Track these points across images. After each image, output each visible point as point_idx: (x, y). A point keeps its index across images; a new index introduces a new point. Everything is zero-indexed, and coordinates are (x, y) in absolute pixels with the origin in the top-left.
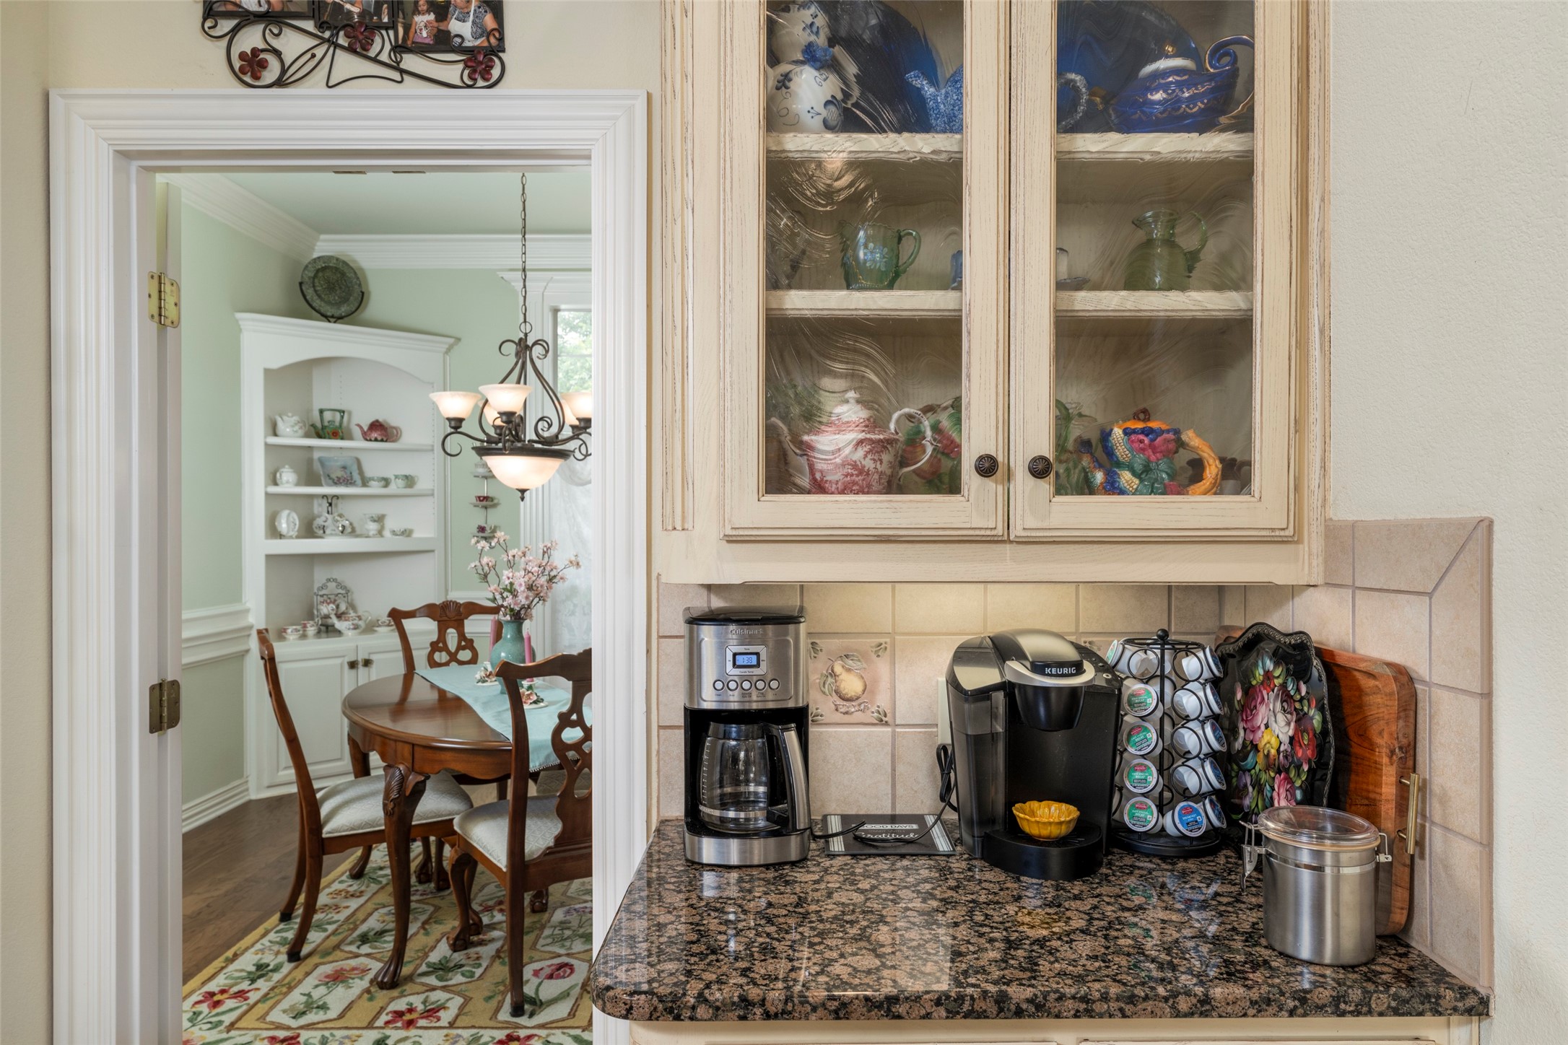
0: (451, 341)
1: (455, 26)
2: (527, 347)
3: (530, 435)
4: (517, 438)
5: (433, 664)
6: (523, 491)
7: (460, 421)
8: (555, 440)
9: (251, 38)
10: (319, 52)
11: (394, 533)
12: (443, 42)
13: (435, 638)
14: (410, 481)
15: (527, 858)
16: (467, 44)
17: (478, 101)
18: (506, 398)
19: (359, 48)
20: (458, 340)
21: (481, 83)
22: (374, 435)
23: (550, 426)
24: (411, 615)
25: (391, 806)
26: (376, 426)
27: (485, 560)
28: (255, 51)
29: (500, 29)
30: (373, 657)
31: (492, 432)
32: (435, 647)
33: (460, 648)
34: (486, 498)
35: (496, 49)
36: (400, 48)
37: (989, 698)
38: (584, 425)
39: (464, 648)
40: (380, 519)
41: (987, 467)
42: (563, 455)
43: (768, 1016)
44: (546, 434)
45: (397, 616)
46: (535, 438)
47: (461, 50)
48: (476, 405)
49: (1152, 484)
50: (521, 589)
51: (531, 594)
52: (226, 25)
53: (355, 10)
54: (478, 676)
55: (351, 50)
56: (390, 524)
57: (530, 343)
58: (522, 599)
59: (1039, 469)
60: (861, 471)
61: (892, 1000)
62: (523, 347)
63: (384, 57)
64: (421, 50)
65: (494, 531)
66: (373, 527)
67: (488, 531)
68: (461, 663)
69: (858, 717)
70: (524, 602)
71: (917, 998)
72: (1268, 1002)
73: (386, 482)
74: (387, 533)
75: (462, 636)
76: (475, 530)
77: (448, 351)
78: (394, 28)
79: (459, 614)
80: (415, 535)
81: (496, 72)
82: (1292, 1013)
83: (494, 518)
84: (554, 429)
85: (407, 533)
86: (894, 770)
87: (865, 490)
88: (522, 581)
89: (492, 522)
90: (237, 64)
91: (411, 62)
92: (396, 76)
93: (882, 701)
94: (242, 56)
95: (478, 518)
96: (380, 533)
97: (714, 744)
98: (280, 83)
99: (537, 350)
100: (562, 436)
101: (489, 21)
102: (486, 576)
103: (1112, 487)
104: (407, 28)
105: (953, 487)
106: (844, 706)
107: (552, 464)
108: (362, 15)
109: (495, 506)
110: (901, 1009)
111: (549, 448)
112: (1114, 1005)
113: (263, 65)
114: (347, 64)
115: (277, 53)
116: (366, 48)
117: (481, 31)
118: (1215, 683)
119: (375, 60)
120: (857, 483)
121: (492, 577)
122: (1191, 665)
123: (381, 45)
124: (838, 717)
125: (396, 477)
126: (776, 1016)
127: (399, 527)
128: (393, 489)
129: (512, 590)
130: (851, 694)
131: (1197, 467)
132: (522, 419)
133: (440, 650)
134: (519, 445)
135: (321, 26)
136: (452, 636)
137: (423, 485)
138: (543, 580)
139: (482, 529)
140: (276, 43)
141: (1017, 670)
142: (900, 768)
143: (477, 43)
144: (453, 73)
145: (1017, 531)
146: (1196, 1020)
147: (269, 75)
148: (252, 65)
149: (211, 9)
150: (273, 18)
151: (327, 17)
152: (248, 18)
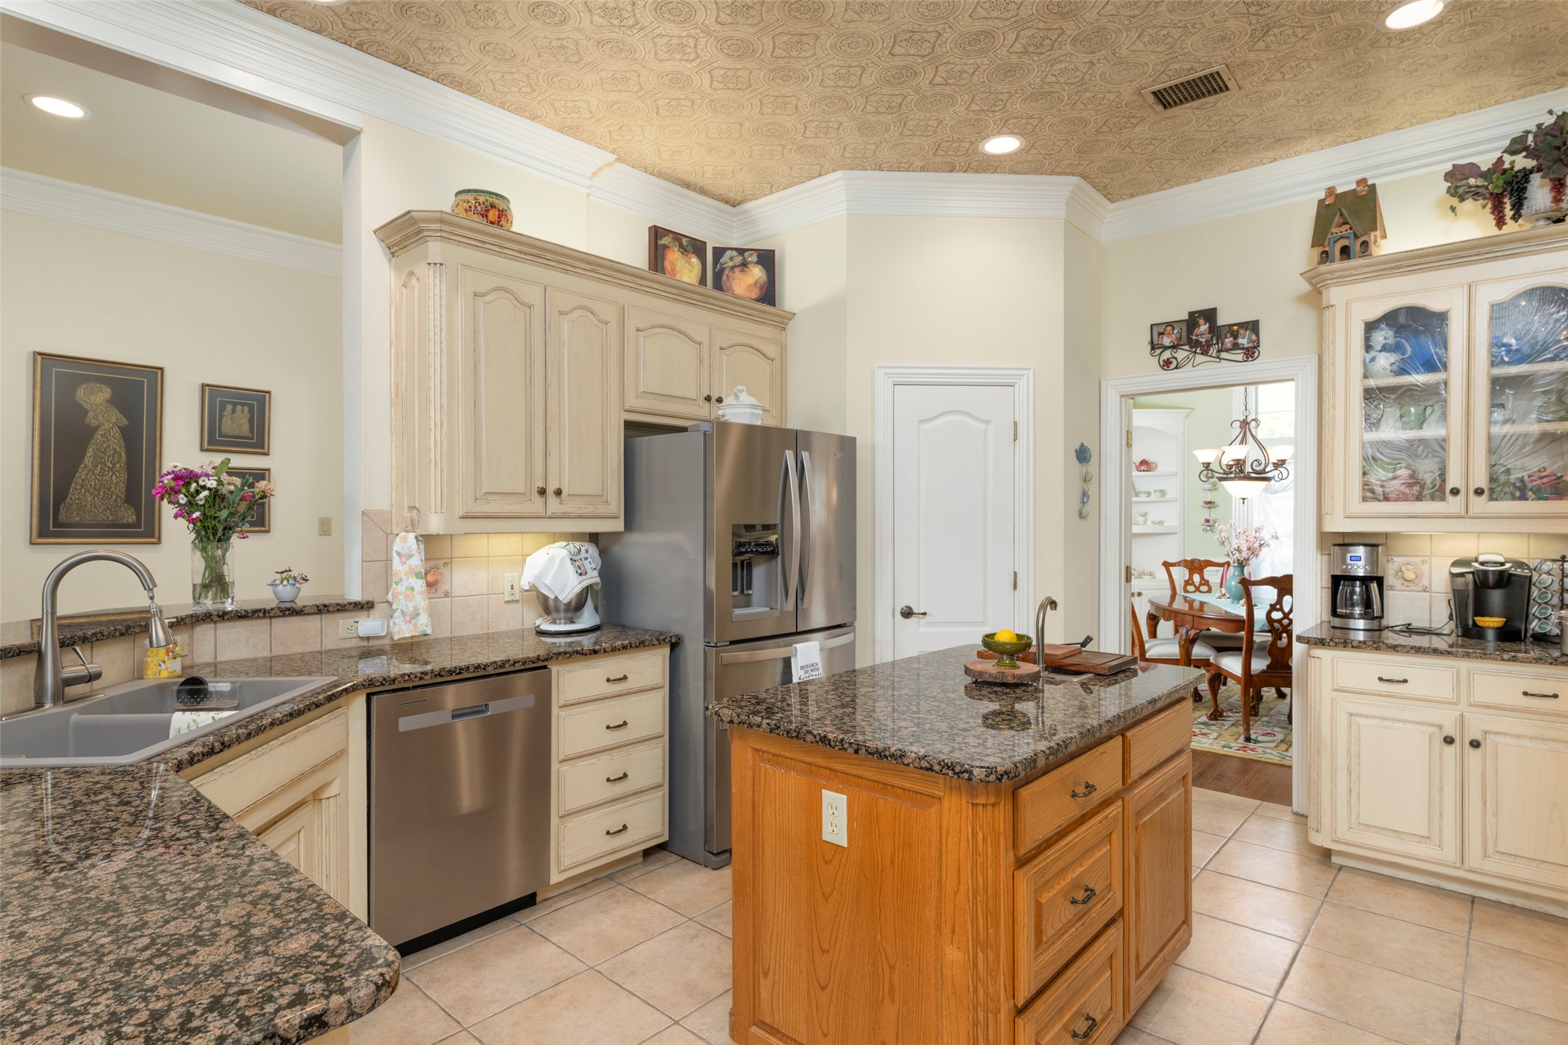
0: (1189, 410)
1: (1240, 341)
2: (1247, 423)
3: (1248, 469)
4: (1242, 471)
5: (1186, 591)
6: (1244, 499)
7: (1209, 464)
8: (1264, 471)
9: (1167, 354)
10: (1190, 356)
11: (1154, 523)
12: (1236, 346)
13: (1187, 578)
14: (1163, 493)
15: (1252, 673)
16: (1245, 346)
17: (1250, 366)
18: (1235, 452)
19: (1205, 353)
20: (1193, 409)
21: (1250, 359)
22: (1143, 468)
23: (1260, 464)
24: (1173, 565)
25: (1183, 642)
26: (1144, 462)
27: (1223, 535)
28: (1168, 359)
29: (1258, 340)
30: (1142, 591)
31: (1225, 468)
32: (1187, 583)
33: (1201, 584)
34: (1210, 502)
36: (1219, 351)
37: (1464, 576)
38: (1280, 464)
39: (1203, 585)
40: (1144, 515)
41: (1455, 492)
42: (1268, 479)
43: (1353, 647)
44: (1258, 469)
45: (1167, 565)
46: (1251, 470)
47: (1243, 349)
48: (1218, 456)
50: (1244, 548)
51: (1250, 552)
52: (1158, 351)
53: (1203, 340)
54: (1217, 596)
55: (1202, 354)
56: (1151, 518)
57: (1249, 421)
58: (1245, 555)
59: (1480, 492)
60: (1404, 493)
61: (1396, 646)
62: (1245, 424)
63: (1214, 355)
64: (1227, 350)
65: (1215, 522)
66: (1141, 519)
67: (1211, 522)
68: (1201, 592)
69: (1413, 588)
70: (1246, 556)
71: (1405, 646)
72: (1541, 659)
73: (1149, 494)
74: (1149, 523)
75: (1202, 578)
76: (1203, 522)
77: (1187, 416)
78: (1218, 343)
79: (1201, 566)
80: (1165, 524)
81: (1256, 355)
82: (1551, 664)
83: (1213, 514)
84: (1262, 467)
85: (1161, 523)
86: (1430, 610)
87: (1407, 500)
88: (1245, 545)
89: (1212, 518)
90: (1162, 364)
91: (1224, 355)
92: (1218, 360)
93: (1425, 582)
94: (1164, 361)
95: (1205, 514)
96: (1145, 523)
97: (1343, 588)
98: (1176, 368)
99: (1253, 424)
100: (1267, 470)
101: (1254, 337)
102: (1223, 543)
104: (1222, 344)
105: (1443, 499)
106: (1406, 583)
107: (1263, 484)
108: (1206, 342)
109: (1215, 507)
110: (1399, 649)
111: (1261, 476)
112: (1478, 655)
113: (1171, 363)
114: (1200, 358)
115: (1176, 358)
116: (1207, 353)
117: (1250, 341)
119: (1211, 356)
120: (1403, 498)
121: (1226, 543)
123: (1213, 351)
124: (1403, 588)
125: (1155, 491)
126: (1356, 647)
127: (1156, 520)
128: (1152, 498)
129: (1239, 550)
130: (1410, 579)
132: (1244, 461)
133: (1190, 585)
134: (1242, 475)
135: (1191, 347)
136: (1196, 578)
137: (1169, 496)
138: (1257, 545)
139: (1208, 521)
140: (1175, 355)
141: (1476, 566)
142: (1433, 609)
143: (1249, 345)
144: (1240, 357)
145: (1471, 514)
146: (1510, 663)
147: (1173, 366)
148: (1167, 363)
149: (1153, 347)
150: (1174, 347)
151: (1193, 344)
152: (1166, 348)
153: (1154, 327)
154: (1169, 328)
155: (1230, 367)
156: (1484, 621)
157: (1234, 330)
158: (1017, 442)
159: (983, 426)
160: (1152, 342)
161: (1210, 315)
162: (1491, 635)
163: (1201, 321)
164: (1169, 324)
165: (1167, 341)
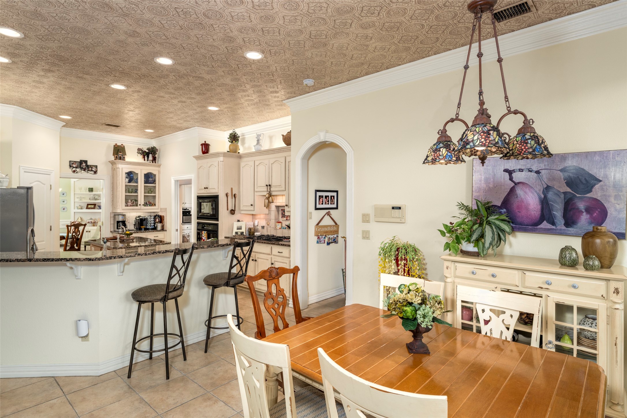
1: (93, 169)
9: (74, 169)
12: (92, 170)
17: (95, 175)
35: (97, 171)
36: (88, 171)
37: (138, 220)
41: (140, 205)
49: (150, 206)
52: (72, 168)
59: (143, 205)
64: (90, 171)
78: (87, 169)
81: (96, 173)
91: (89, 172)
93: (129, 221)
98: (77, 173)
101: (96, 169)
103: (147, 206)
104: (89, 169)
105: (137, 206)
108: (84, 168)
114: (83, 172)
117: (95, 170)
118: (154, 218)
120: (131, 206)
122: (152, 217)
123: (86, 171)
131: (153, 204)
141: (140, 218)
144: (93, 173)
145: (141, 209)
147: (76, 172)
148: (74, 171)
149: (70, 166)
150: (76, 168)
151: (81, 168)
152: (74, 167)
153: (71, 162)
154: (75, 163)
155: (90, 175)
156: (142, 227)
157: (91, 166)
158: (52, 190)
159: (43, 185)
160: (70, 165)
161: (86, 162)
162: (143, 229)
163: (83, 163)
164: (75, 162)
165: (74, 166)
